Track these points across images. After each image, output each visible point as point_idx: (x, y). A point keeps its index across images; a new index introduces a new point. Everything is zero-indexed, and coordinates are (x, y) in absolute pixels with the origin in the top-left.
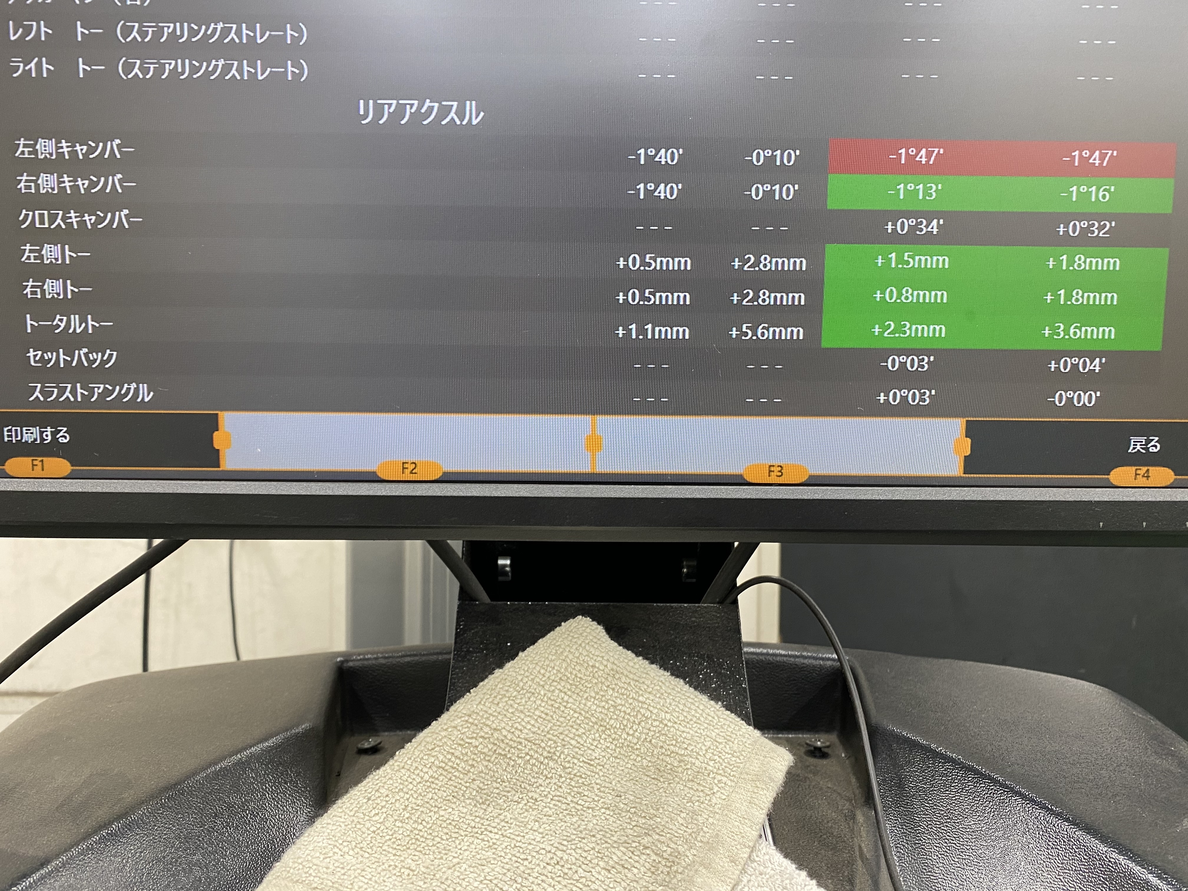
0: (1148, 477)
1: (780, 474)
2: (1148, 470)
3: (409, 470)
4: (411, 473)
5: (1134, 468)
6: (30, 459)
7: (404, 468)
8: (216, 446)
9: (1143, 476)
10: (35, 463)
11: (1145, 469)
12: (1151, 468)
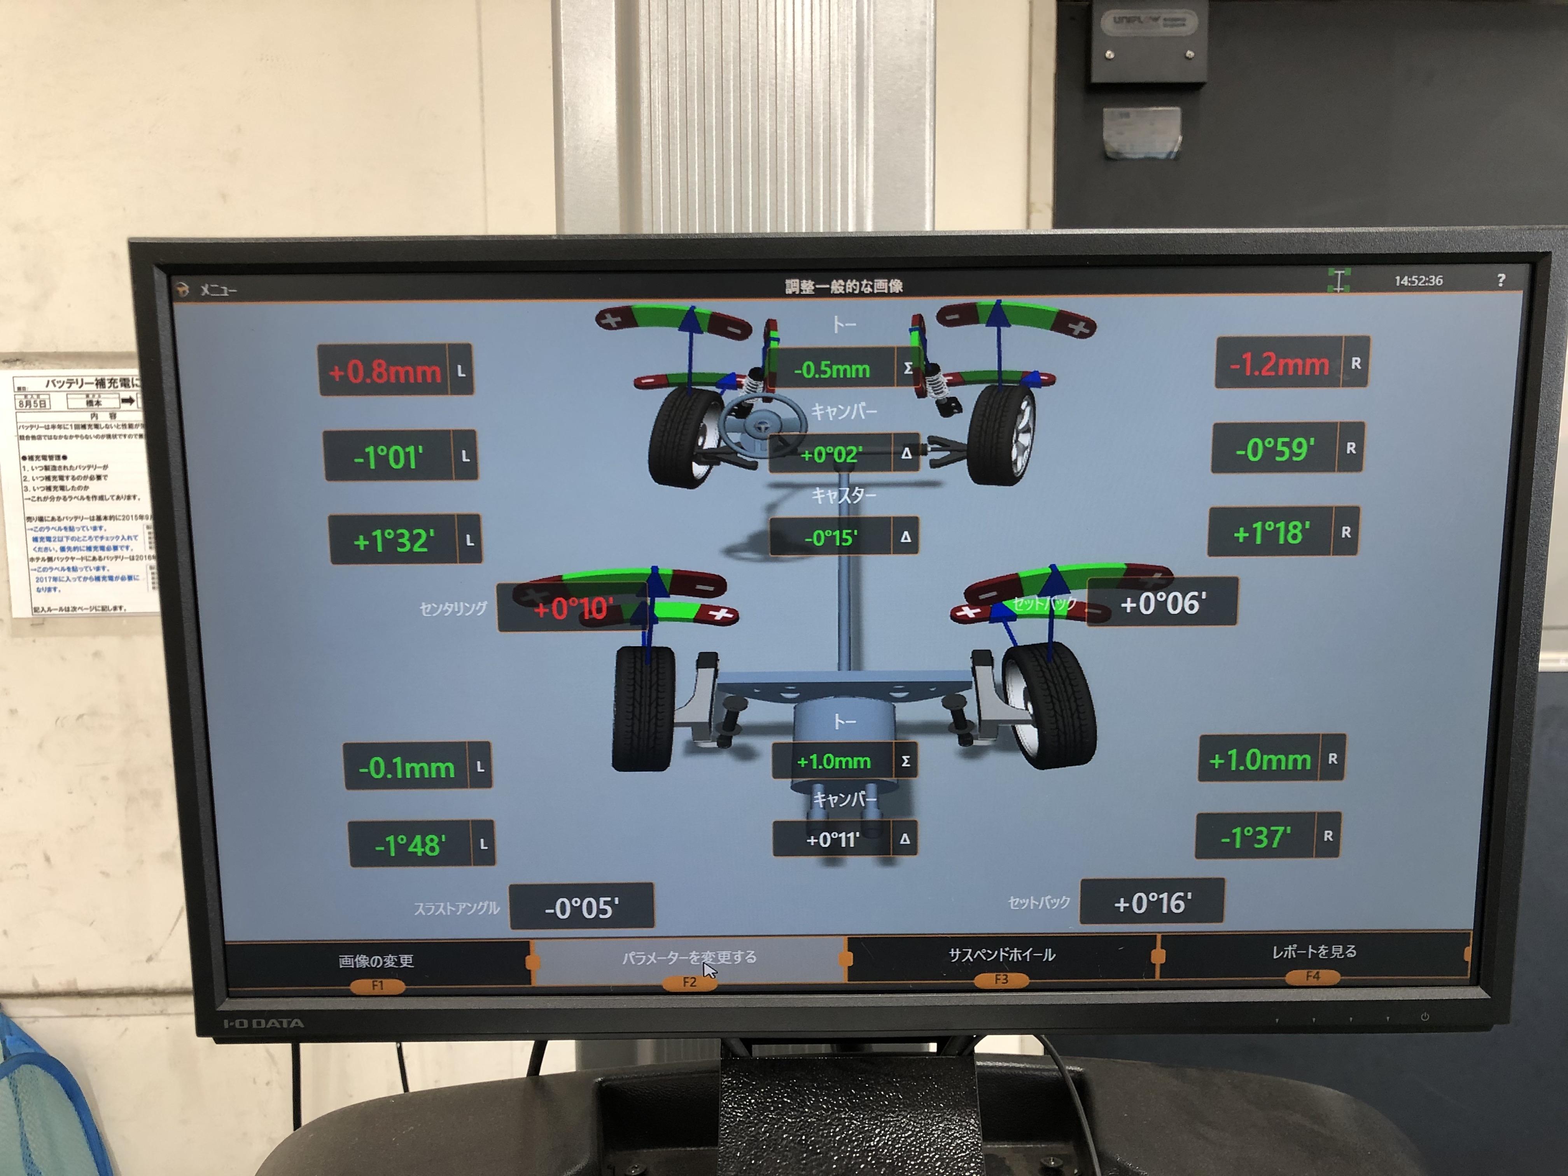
0: (1318, 978)
1: (1005, 981)
2: (1318, 973)
3: (690, 984)
4: (691, 986)
5: (1305, 971)
6: (371, 981)
7: (685, 982)
8: (528, 967)
9: (1314, 977)
10: (375, 983)
11: (1315, 971)
12: (1321, 971)
